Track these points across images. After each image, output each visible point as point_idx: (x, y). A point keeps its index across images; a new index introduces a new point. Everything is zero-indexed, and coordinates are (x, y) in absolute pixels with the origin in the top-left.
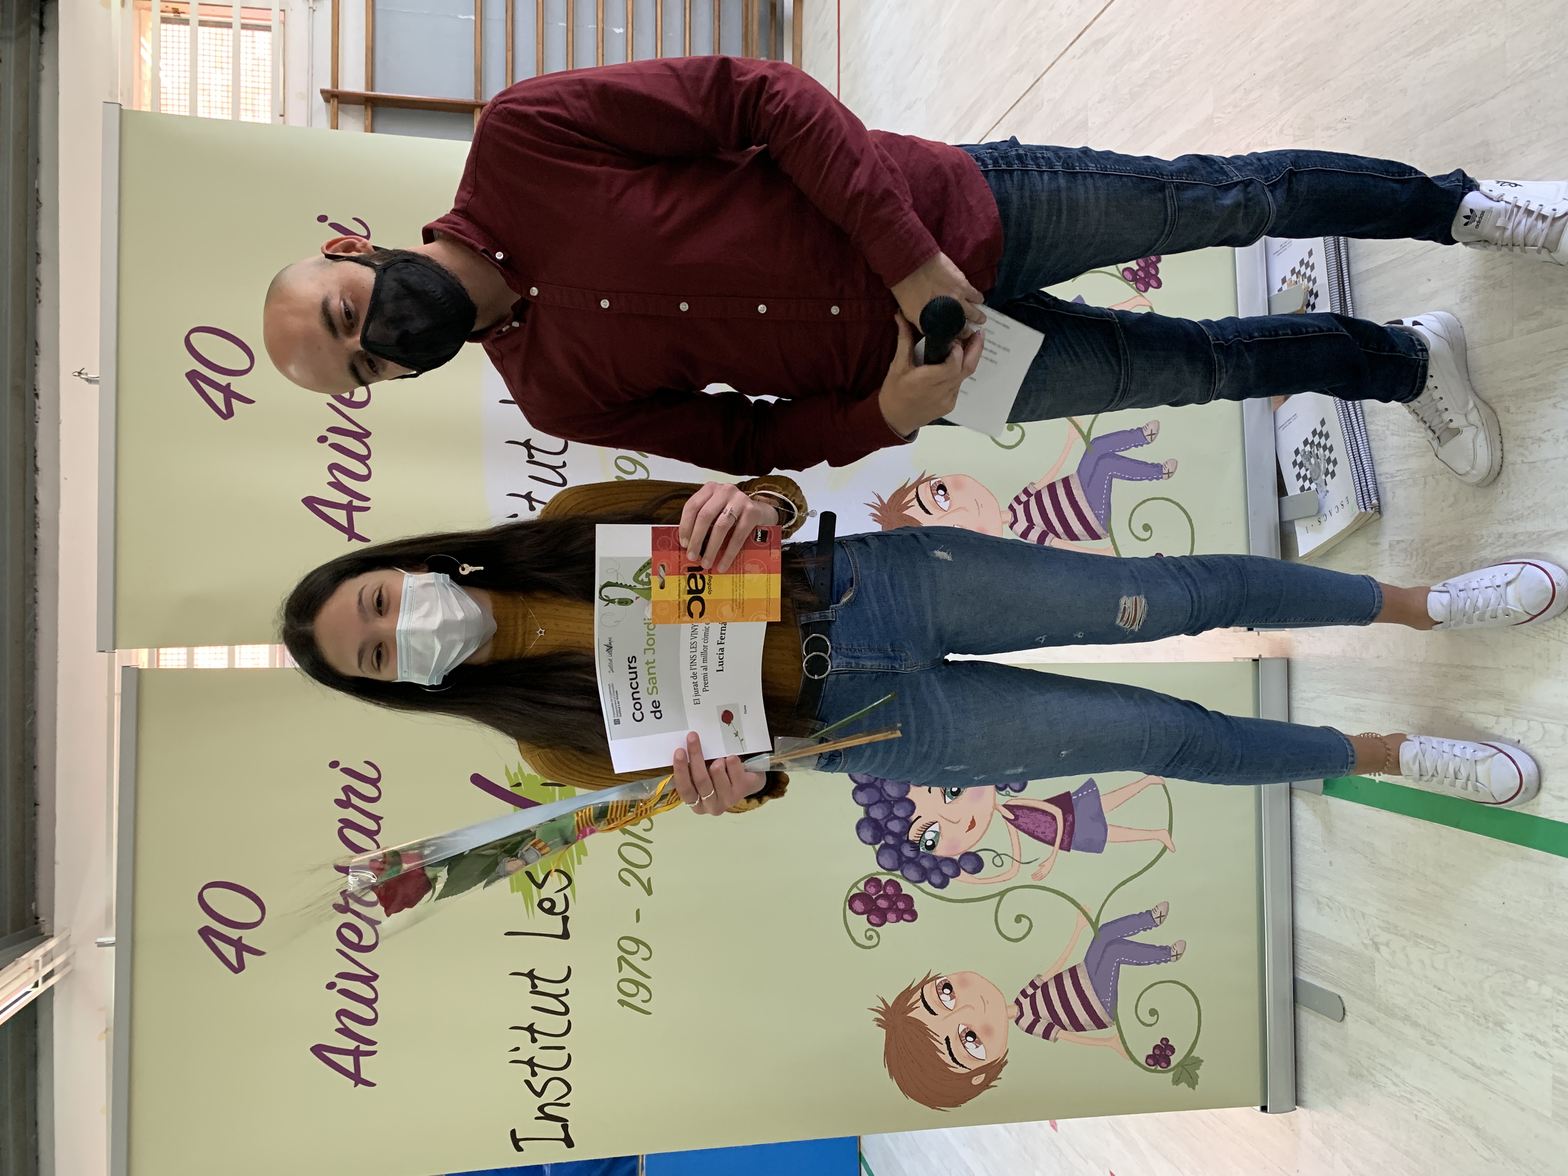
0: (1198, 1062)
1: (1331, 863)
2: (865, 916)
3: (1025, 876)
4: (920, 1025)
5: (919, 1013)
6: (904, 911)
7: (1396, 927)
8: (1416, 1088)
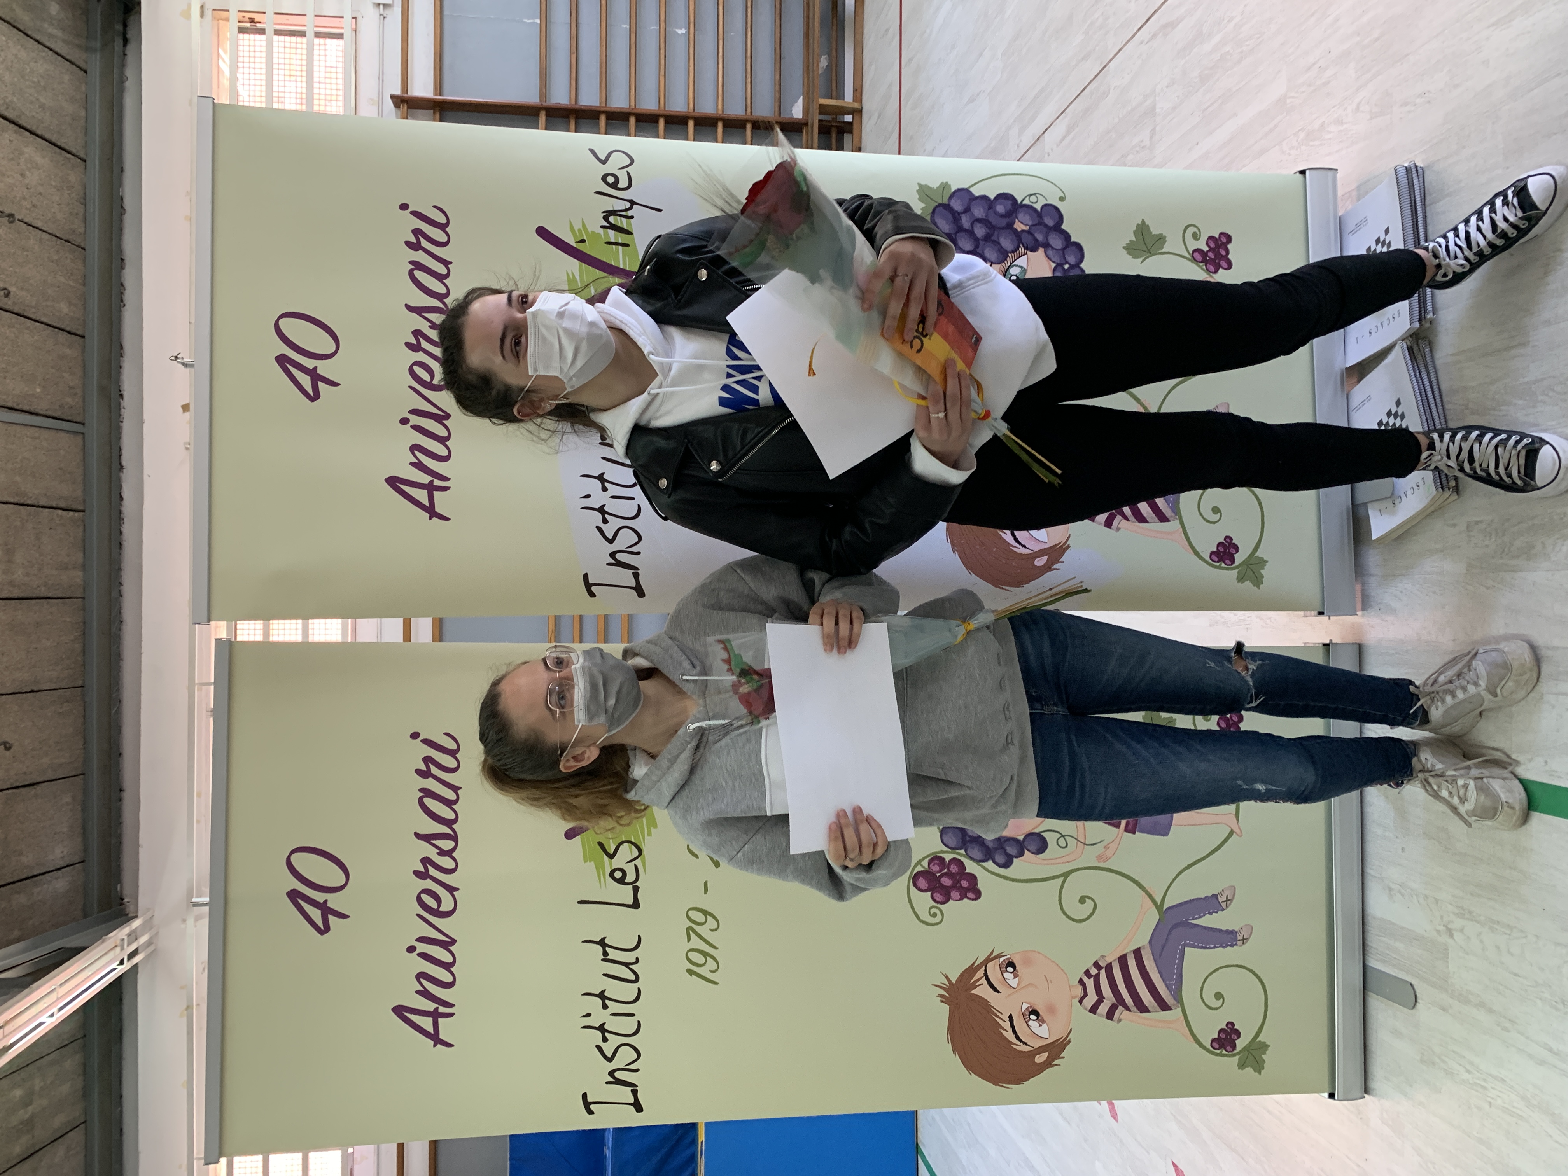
0: (1264, 1047)
1: (1403, 849)
2: (929, 894)
3: (1089, 857)
4: (984, 1003)
5: (983, 991)
6: (967, 890)
7: (1470, 912)
8: (1490, 1075)
